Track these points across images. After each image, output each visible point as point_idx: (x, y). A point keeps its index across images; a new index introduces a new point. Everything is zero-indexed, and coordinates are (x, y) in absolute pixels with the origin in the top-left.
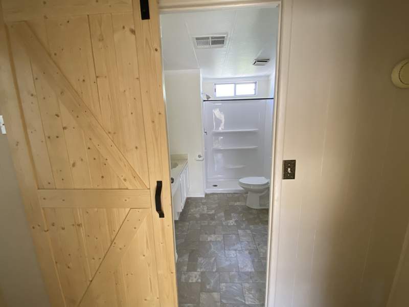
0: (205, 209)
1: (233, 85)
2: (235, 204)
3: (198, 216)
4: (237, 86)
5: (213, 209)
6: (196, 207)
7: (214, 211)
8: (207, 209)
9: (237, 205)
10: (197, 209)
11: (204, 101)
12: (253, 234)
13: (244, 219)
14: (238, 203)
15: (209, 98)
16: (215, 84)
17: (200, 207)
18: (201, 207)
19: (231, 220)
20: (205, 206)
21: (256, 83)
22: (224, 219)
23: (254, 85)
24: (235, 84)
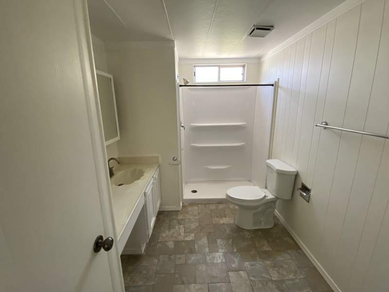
0: (182, 231)
1: (217, 68)
2: (222, 222)
3: (171, 245)
4: (221, 69)
5: (191, 232)
6: (169, 229)
7: (193, 235)
8: (185, 232)
9: (224, 224)
10: (171, 232)
11: (181, 86)
12: (251, 281)
13: (235, 251)
14: (224, 221)
15: (187, 82)
16: (195, 66)
17: (174, 228)
18: (177, 227)
19: (218, 252)
20: (182, 226)
21: (244, 66)
22: (207, 250)
23: (241, 69)
24: (219, 67)
